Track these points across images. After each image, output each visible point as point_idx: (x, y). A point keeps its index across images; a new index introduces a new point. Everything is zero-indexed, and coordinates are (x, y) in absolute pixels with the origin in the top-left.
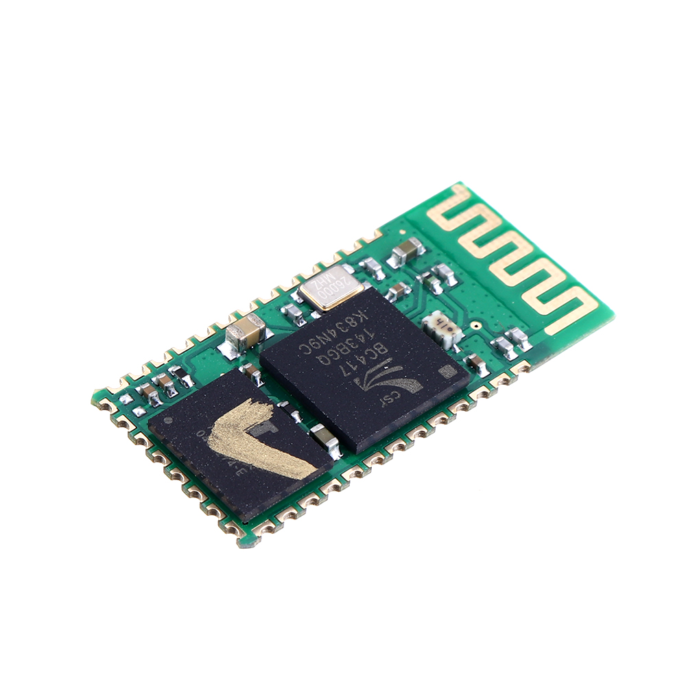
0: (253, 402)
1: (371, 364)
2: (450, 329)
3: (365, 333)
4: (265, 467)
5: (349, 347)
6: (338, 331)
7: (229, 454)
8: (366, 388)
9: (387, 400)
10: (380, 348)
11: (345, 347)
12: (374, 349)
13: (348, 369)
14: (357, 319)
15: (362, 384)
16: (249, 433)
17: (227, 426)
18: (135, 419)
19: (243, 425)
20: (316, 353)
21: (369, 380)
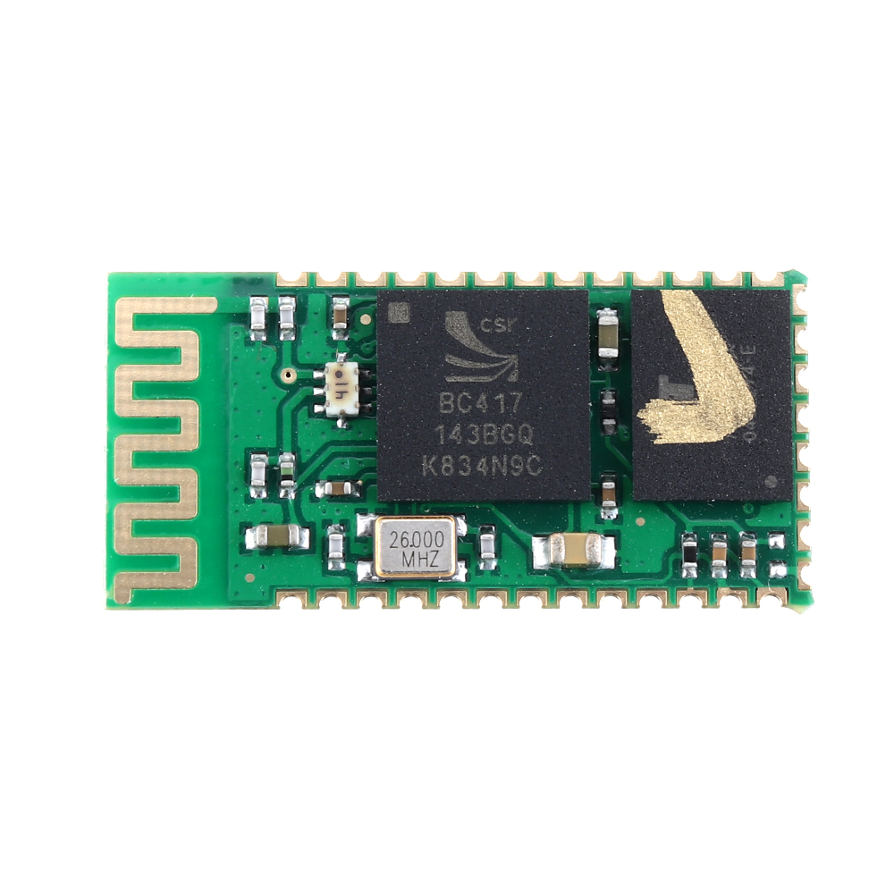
0: (655, 436)
1: (476, 389)
2: (339, 374)
3: (446, 438)
4: (717, 337)
5: (481, 432)
6: (474, 465)
7: (742, 383)
8: (513, 359)
9: (501, 326)
10: (447, 402)
11: (486, 434)
12: (456, 407)
13: (509, 401)
14: (437, 465)
15: (512, 368)
16: (696, 396)
17: (710, 425)
18: (791, 534)
19: (692, 411)
20: (525, 451)
21: (498, 369)
